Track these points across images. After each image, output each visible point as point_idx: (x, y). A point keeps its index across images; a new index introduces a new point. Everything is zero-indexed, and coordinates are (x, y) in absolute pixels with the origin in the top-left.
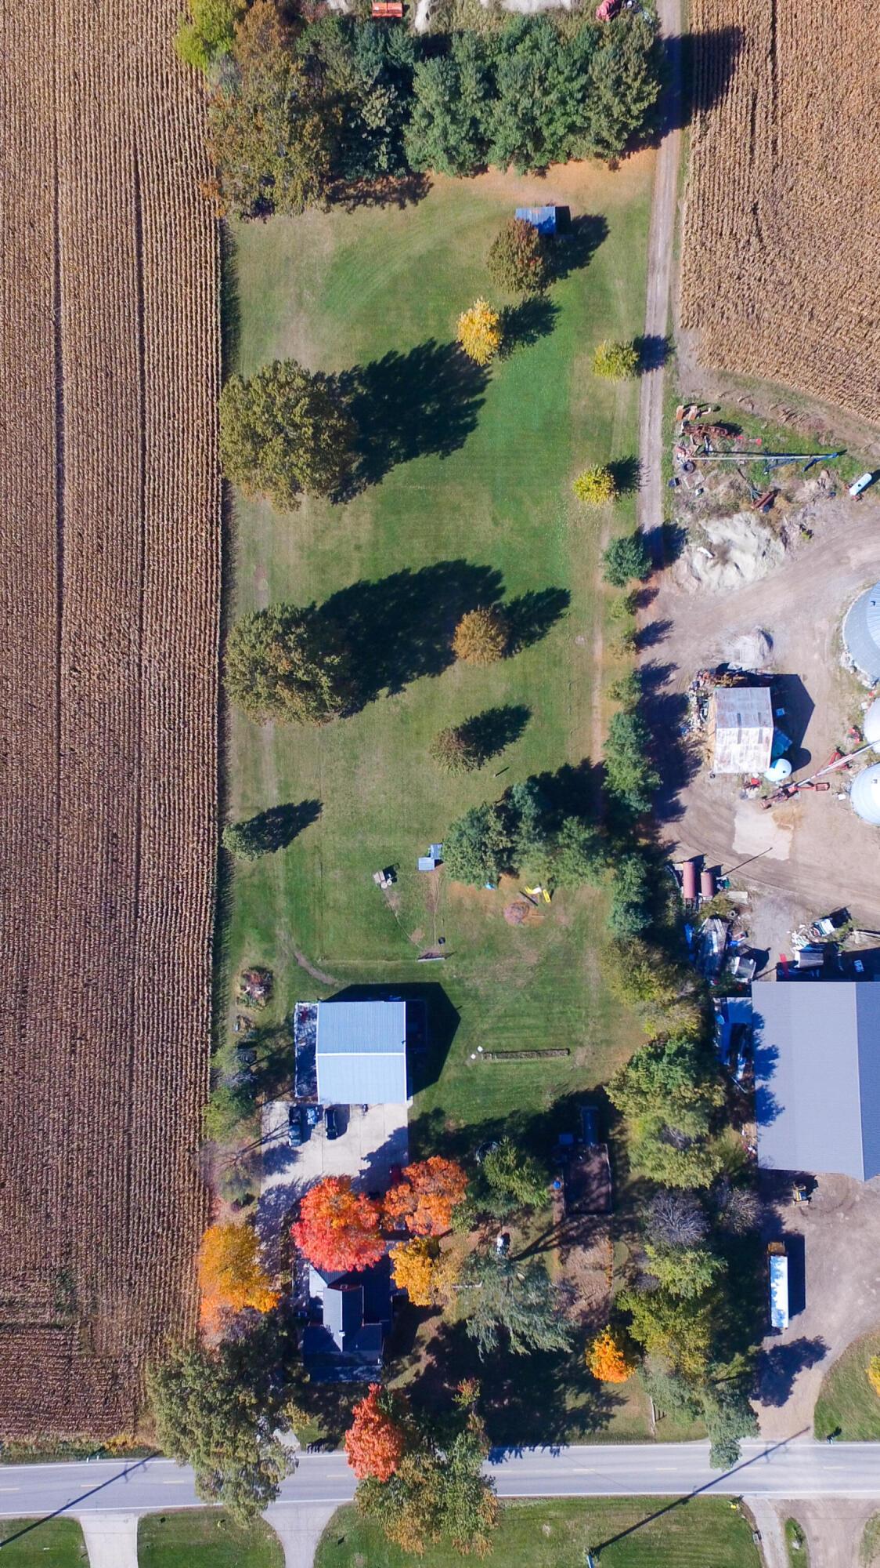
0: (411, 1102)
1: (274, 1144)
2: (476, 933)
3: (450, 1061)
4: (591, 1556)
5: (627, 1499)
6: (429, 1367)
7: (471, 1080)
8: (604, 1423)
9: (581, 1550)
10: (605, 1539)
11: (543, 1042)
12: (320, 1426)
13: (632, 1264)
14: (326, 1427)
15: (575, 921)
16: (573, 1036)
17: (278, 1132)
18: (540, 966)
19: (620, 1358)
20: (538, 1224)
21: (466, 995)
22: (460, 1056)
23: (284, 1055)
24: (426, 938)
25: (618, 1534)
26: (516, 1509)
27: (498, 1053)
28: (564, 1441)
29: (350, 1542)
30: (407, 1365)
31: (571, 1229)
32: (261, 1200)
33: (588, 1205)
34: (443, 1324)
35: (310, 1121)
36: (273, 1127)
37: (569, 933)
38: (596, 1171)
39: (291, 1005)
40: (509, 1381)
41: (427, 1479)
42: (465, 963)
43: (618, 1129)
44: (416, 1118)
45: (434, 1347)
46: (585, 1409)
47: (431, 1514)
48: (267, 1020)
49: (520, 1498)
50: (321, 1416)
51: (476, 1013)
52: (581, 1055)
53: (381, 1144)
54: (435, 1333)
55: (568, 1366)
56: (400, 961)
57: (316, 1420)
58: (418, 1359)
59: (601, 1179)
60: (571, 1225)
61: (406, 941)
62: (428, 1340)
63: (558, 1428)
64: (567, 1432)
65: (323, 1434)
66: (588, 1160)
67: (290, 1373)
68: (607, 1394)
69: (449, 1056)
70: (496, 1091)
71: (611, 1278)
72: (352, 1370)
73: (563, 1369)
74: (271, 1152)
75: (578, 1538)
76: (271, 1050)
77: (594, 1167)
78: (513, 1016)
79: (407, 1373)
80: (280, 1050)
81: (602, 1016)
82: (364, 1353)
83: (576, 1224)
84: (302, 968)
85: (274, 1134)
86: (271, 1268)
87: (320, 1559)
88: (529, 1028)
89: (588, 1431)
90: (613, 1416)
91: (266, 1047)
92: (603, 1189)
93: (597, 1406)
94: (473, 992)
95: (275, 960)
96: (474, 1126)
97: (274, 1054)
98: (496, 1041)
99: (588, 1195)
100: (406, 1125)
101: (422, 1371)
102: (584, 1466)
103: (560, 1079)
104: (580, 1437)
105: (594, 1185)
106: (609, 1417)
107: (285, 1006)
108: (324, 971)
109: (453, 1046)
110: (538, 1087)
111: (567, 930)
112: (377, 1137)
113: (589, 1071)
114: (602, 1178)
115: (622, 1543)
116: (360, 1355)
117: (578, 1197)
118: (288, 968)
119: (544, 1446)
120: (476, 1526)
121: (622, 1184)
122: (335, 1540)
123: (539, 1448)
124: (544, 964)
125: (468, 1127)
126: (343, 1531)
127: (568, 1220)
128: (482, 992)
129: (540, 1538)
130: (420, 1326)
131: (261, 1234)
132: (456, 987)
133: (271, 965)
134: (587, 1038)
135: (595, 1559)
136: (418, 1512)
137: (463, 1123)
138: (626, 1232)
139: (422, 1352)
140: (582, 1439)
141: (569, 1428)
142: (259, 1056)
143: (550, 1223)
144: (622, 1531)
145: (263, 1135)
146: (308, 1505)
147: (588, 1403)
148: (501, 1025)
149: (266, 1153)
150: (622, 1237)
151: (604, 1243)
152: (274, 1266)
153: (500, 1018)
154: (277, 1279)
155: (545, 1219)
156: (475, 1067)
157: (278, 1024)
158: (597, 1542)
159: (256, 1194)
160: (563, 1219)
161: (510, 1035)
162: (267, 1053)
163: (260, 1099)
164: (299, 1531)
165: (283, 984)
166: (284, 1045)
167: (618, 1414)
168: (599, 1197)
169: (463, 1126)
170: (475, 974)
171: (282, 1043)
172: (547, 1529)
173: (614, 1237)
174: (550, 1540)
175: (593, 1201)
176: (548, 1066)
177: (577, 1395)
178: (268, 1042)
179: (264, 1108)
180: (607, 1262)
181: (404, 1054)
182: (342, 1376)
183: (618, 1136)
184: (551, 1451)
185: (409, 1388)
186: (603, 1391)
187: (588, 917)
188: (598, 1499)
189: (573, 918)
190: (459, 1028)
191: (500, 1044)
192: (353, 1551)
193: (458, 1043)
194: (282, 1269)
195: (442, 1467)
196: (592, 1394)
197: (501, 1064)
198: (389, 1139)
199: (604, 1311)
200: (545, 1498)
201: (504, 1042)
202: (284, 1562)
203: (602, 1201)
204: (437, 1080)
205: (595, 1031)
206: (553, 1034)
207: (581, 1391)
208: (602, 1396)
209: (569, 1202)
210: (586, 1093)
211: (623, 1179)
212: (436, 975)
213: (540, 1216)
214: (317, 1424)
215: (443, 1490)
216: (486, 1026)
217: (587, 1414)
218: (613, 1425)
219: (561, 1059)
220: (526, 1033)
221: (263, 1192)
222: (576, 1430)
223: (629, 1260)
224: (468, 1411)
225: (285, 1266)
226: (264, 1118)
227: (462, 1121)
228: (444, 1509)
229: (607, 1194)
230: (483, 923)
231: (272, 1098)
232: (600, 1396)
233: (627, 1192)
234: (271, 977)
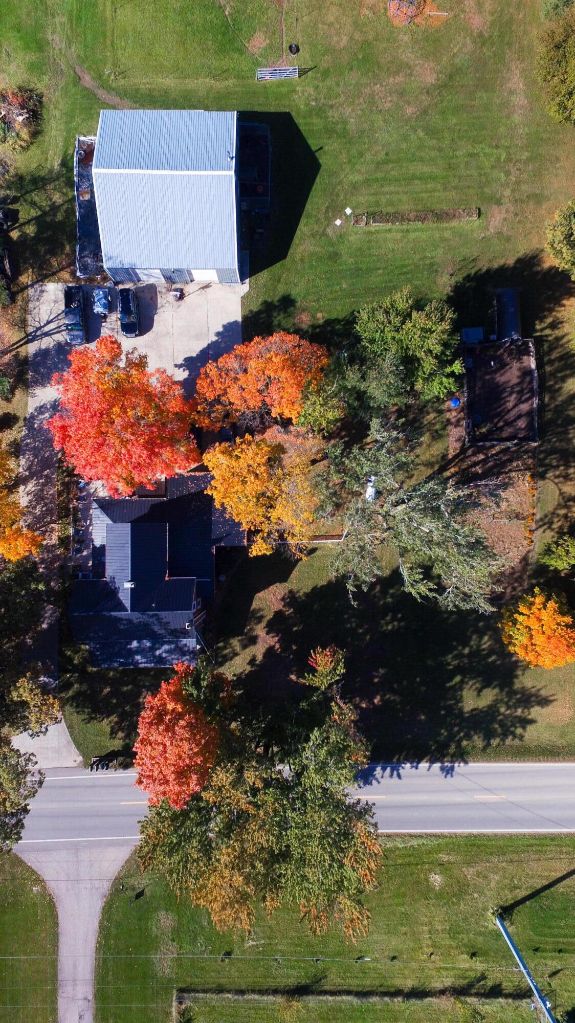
0: (245, 288)
1: (46, 343)
2: (345, 39)
3: (303, 228)
4: (502, 917)
5: (553, 838)
6: (270, 651)
7: (334, 256)
8: (519, 731)
9: (485, 909)
10: (521, 894)
11: (442, 199)
12: (113, 733)
13: (562, 512)
14: (121, 734)
15: (493, 23)
16: (487, 190)
17: (52, 326)
18: (440, 87)
19: (567, 626)
20: (424, 457)
21: (330, 131)
22: (318, 221)
23: (59, 217)
24: (270, 46)
25: (539, 887)
26: (391, 851)
27: (373, 216)
28: (462, 756)
29: (152, 897)
30: (238, 648)
31: (475, 464)
32: (29, 422)
33: (501, 429)
34: (291, 592)
35: (98, 309)
36: (44, 318)
37: (482, 40)
38: (515, 381)
39: (68, 141)
40: (382, 671)
41: (258, 807)
42: (329, 82)
43: (549, 320)
44: (255, 307)
45: (277, 624)
46: (491, 712)
47: (265, 863)
48: (34, 166)
49: (398, 835)
50: (114, 718)
51: (343, 158)
52: (497, 218)
53: (203, 344)
54: (279, 606)
55: (466, 651)
56: (231, 82)
57: (105, 725)
58: (253, 640)
59: (521, 392)
60: (474, 459)
61: (241, 51)
62: (269, 615)
63: (451, 737)
64: (465, 743)
65: (117, 744)
66: (503, 365)
67: (70, 659)
68: (523, 691)
69: (303, 221)
70: (369, 271)
71: (531, 531)
72: (153, 649)
73: (460, 656)
74: (43, 354)
75: (481, 893)
76: (40, 208)
77: (511, 375)
78: (398, 161)
79: (238, 661)
80: (54, 208)
81: (529, 160)
82: (165, 615)
83: (481, 457)
84: (85, 89)
85: (46, 329)
86: (43, 515)
87: (108, 920)
88: (420, 179)
89: (495, 742)
90: (532, 722)
91: (33, 204)
92: (525, 407)
93: (509, 708)
94: (339, 128)
95: (46, 78)
96: (337, 321)
97: (45, 214)
98: (371, 199)
99: (500, 415)
100: (240, 319)
101: (260, 657)
102: (489, 790)
103: (466, 252)
104: (484, 749)
105: (512, 400)
106: (526, 722)
107: (61, 144)
108: (118, 94)
109: (308, 207)
110: (432, 265)
111: (481, 35)
112: (198, 337)
113: (508, 239)
114: (524, 390)
115: (544, 900)
116: (159, 619)
117: (489, 419)
118: (66, 90)
119: (432, 762)
120: (340, 884)
121: (553, 398)
122: (131, 894)
123: (424, 765)
124: (445, 86)
125: (328, 322)
126: (143, 881)
127: (470, 452)
128: (352, 126)
129: (426, 891)
130: (258, 595)
131: (29, 468)
132: (315, 120)
133: (41, 85)
134: (507, 192)
135: (507, 924)
136: (241, 860)
137: (321, 317)
138: (557, 467)
139: (260, 630)
140: (486, 753)
141: (468, 737)
142: (23, 216)
143: (444, 457)
144: (545, 882)
145: (30, 329)
146: (91, 845)
147: (496, 702)
148: (380, 175)
149: (36, 355)
150: (550, 474)
151: (523, 482)
152: (49, 512)
153: (378, 164)
154: (53, 530)
155: (437, 449)
156: (341, 236)
157: (51, 171)
158: (509, 898)
159: (20, 414)
160: (463, 450)
161: (392, 189)
162: (34, 213)
163: (25, 279)
164: (78, 880)
165: (58, 114)
166: (60, 201)
167: (539, 719)
168: (519, 417)
169: (321, 322)
170: (343, 98)
171: (57, 198)
172: (436, 879)
173: (538, 476)
174: (439, 896)
175: (509, 424)
176: (447, 235)
177: (479, 691)
178: (36, 197)
179: (31, 291)
180: (527, 510)
181: (232, 173)
182: (138, 657)
183: (548, 332)
184: (442, 769)
185: (241, 680)
186: (517, 685)
187: (511, 18)
188: (511, 837)
189: (490, 18)
190: (318, 180)
191: (377, 203)
192: (157, 909)
193: (316, 202)
194: (60, 518)
195: (284, 787)
196: (502, 690)
197: (377, 232)
198: (215, 338)
199: (520, 577)
200: (434, 836)
201: (383, 200)
202: (56, 924)
203: (522, 423)
204: (285, 257)
205: (518, 183)
206: (455, 188)
207: (487, 684)
208: (516, 693)
209: (473, 426)
210: (502, 270)
211: (555, 392)
212: (286, 102)
213: (429, 446)
214: (108, 729)
215: (284, 825)
216: (357, 178)
217: (493, 719)
218: (531, 734)
219: (470, 224)
220: (418, 186)
221: (31, 410)
222: (478, 741)
223: (559, 506)
224: (327, 699)
225: (64, 512)
226: (31, 305)
227: (319, 315)
228: (285, 855)
229: (530, 413)
230: (356, 24)
231: (43, 276)
232: (512, 693)
233: (560, 410)
234: (41, 102)
